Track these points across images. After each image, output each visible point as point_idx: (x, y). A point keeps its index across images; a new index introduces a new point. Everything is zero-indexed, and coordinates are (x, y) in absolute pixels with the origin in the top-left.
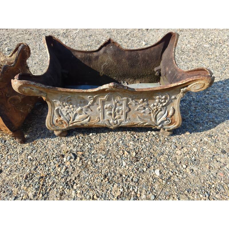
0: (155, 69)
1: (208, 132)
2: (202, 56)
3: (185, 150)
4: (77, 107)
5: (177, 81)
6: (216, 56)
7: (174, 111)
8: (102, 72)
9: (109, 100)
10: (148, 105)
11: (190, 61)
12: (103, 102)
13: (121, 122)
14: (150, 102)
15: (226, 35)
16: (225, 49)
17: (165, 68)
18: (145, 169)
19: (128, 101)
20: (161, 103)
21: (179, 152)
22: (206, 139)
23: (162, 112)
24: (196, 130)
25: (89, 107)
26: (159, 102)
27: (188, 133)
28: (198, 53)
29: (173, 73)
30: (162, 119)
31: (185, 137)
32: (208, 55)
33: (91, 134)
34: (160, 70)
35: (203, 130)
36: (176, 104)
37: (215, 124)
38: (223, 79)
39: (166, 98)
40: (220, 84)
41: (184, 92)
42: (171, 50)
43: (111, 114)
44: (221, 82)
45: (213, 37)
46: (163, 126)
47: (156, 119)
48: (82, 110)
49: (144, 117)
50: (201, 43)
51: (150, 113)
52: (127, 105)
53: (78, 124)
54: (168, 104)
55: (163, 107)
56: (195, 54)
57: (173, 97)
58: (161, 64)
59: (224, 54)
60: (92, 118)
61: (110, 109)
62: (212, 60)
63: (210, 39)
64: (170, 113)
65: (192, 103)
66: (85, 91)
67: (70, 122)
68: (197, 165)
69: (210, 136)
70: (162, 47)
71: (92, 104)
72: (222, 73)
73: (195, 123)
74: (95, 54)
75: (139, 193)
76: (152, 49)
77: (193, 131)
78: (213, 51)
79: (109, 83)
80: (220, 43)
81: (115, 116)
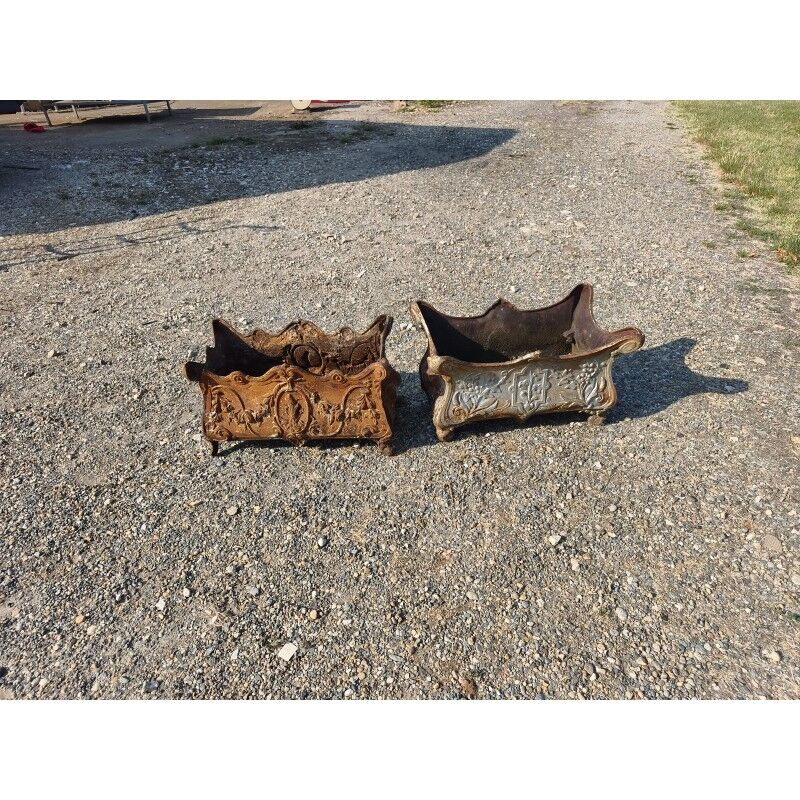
0: (565, 334)
1: (656, 416)
2: (627, 305)
3: (628, 438)
4: (484, 387)
5: (604, 345)
6: (653, 303)
7: (606, 382)
8: (486, 346)
9: (526, 374)
10: (573, 377)
11: (608, 316)
12: (518, 378)
13: (539, 405)
14: (576, 372)
15: (664, 260)
16: (666, 289)
17: (581, 331)
18: (581, 463)
19: (549, 373)
20: (589, 373)
21: (621, 442)
22: (654, 424)
23: (591, 385)
24: (639, 415)
25: (499, 386)
26: (587, 371)
27: (627, 420)
28: (619, 300)
29: (595, 336)
30: (592, 395)
31: (625, 424)
32: (638, 301)
33: (488, 435)
34: (572, 335)
35: (649, 414)
36: (607, 373)
37: (665, 405)
38: (669, 341)
39: (594, 367)
40: (665, 349)
41: (615, 356)
42: (586, 307)
43: (526, 394)
44: (666, 346)
45: (641, 264)
46: (593, 406)
47: (584, 396)
48: (489, 391)
49: (569, 394)
50: (621, 280)
51: (576, 389)
52: (548, 380)
53: (482, 412)
54: (597, 374)
55: (591, 377)
56: (614, 301)
57: (602, 364)
58: (574, 325)
59: (667, 297)
60: (501, 401)
61: (525, 386)
62: (646, 311)
63: (636, 271)
64: (601, 386)
65: (626, 381)
66: (501, 364)
67: (472, 411)
68: (648, 452)
69: (659, 420)
70: (572, 303)
71: (504, 382)
72: (665, 331)
73: (635, 406)
74: (479, 320)
75: (581, 485)
76: (559, 307)
77: (635, 417)
78: (645, 294)
79: (533, 351)
80: (656, 277)
81: (531, 397)
